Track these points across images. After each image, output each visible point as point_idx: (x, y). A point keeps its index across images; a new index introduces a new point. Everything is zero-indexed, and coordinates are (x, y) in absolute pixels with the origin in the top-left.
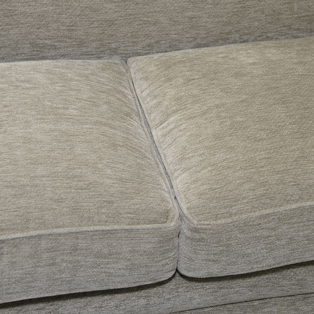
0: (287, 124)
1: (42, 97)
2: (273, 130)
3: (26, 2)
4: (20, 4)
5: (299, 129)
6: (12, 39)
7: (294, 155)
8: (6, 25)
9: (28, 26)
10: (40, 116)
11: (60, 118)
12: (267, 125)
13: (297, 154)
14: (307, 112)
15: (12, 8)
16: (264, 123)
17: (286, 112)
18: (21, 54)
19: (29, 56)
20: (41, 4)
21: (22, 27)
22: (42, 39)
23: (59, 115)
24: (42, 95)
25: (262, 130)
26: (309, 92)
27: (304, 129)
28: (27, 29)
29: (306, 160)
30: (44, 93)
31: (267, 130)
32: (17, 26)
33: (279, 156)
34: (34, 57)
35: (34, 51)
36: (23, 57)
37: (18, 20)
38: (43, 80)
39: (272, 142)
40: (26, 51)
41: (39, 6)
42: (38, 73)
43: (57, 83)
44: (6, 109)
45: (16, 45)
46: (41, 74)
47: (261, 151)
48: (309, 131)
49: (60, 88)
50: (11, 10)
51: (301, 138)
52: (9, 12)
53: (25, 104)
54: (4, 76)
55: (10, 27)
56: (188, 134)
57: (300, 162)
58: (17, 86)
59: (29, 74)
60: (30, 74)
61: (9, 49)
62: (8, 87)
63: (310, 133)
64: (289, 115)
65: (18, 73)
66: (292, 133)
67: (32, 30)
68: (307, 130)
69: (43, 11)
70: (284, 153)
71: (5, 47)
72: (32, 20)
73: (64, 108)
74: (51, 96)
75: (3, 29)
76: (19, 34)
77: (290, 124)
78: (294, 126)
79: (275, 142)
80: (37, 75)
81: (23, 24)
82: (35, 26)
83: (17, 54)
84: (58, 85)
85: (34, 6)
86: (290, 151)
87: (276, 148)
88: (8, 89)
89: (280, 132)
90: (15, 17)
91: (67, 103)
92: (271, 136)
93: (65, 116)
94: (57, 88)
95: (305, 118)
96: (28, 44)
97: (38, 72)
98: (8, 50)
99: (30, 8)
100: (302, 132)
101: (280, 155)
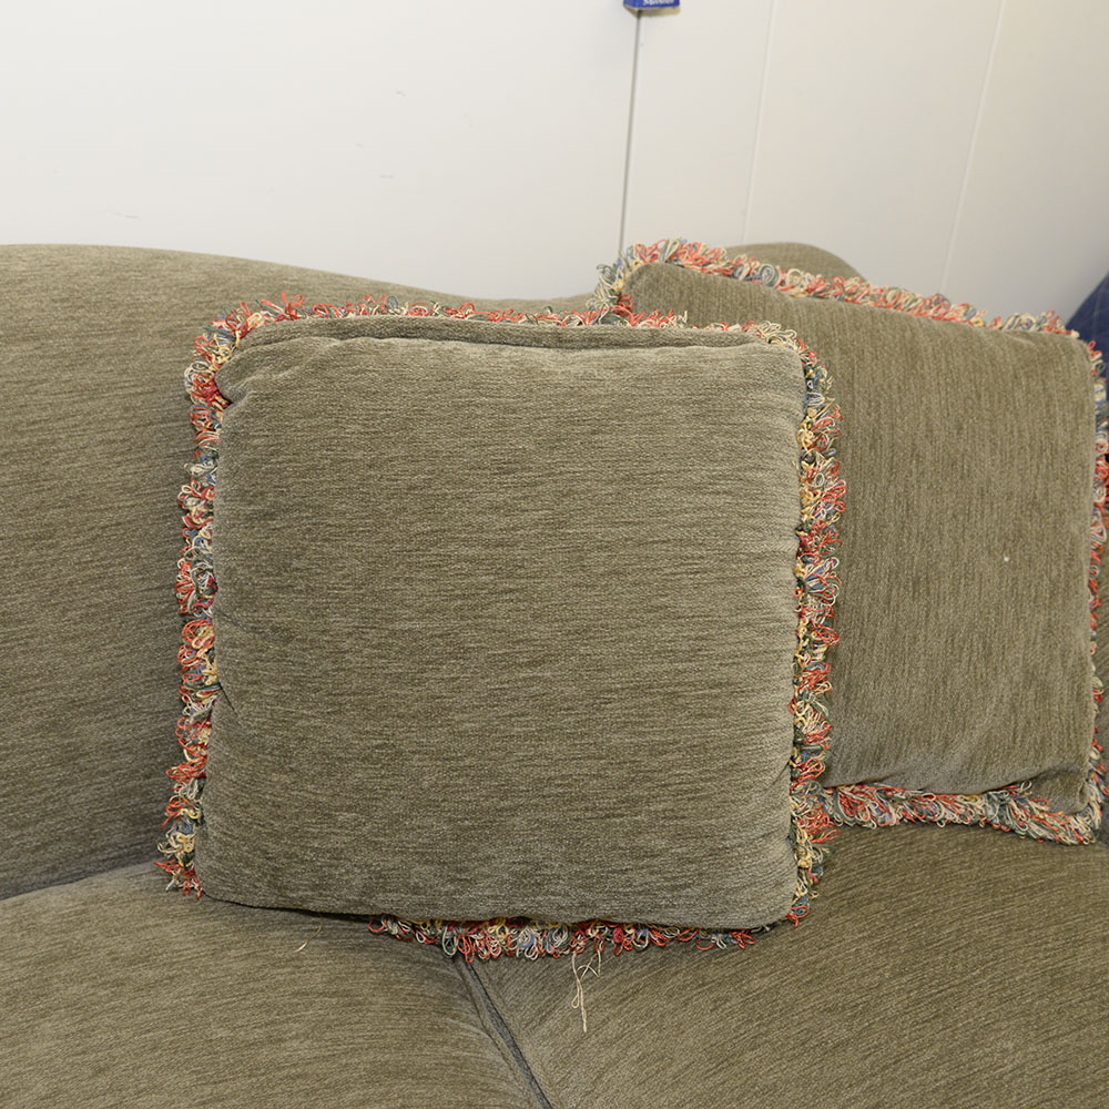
0: (887, 975)
1: (197, 1010)
2: (857, 1005)
3: (110, 718)
4: (93, 725)
5: (921, 986)
6: (77, 818)
7: (936, 1081)
8: (59, 786)
9: (118, 776)
10: (208, 1090)
11: (269, 1081)
12: (838, 991)
13: (944, 1077)
14: (920, 927)
15: (74, 740)
16: (827, 986)
17: (870, 937)
18: (104, 848)
19: (126, 847)
20: (149, 713)
21: (102, 782)
22: (160, 801)
23: (263, 1071)
24: (197, 1003)
25: (830, 1010)
26: (899, 857)
27: (933, 983)
28: (117, 784)
29: (971, 1093)
30: (202, 994)
31: (843, 1008)
32: (87, 782)
33: (902, 1092)
34: (139, 847)
35: (139, 833)
36: (109, 853)
37: (89, 766)
38: (188, 946)
39: (869, 1049)
40: (116, 838)
41: (145, 720)
42: (169, 921)
43: (229, 949)
44: (102, 1081)
45: (87, 829)
46: (176, 921)
47: (850, 1086)
48: (946, 990)
49: (243, 964)
50: (69, 745)
51: (936, 1017)
52: (67, 752)
53: (154, 1049)
54: (74, 951)
55: (69, 789)
56: (634, 1053)
57: (958, 1102)
58: (119, 983)
59: (143, 928)
60: (147, 927)
61: (68, 844)
62: (92, 991)
63: (952, 995)
64: (880, 945)
65: (113, 932)
66: (909, 1006)
67: (130, 785)
68: (941, 988)
69: (159, 730)
70: (911, 1082)
71: (59, 840)
72: (129, 758)
73: (270, 1040)
74: (225, 1001)
75: (52, 796)
76: (96, 800)
77: (895, 976)
78: (904, 980)
79: (876, 1047)
80: (167, 929)
81: (105, 773)
82: (138, 772)
83: (92, 852)
84: (233, 953)
85: (133, 723)
86: (923, 1069)
87: (886, 1067)
88: (95, 999)
89: (878, 1010)
90: (81, 761)
91: (274, 1016)
92: (860, 1028)
93: (279, 1069)
94: (234, 966)
95: (921, 947)
96: (122, 821)
97: (167, 916)
98: (65, 845)
99: (122, 730)
100: (931, 995)
101: (901, 1089)
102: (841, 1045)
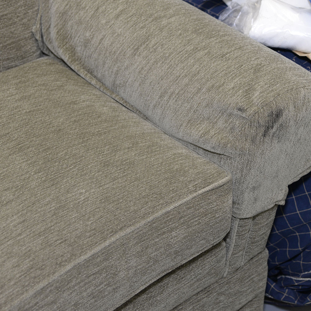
102: (10, 202)
